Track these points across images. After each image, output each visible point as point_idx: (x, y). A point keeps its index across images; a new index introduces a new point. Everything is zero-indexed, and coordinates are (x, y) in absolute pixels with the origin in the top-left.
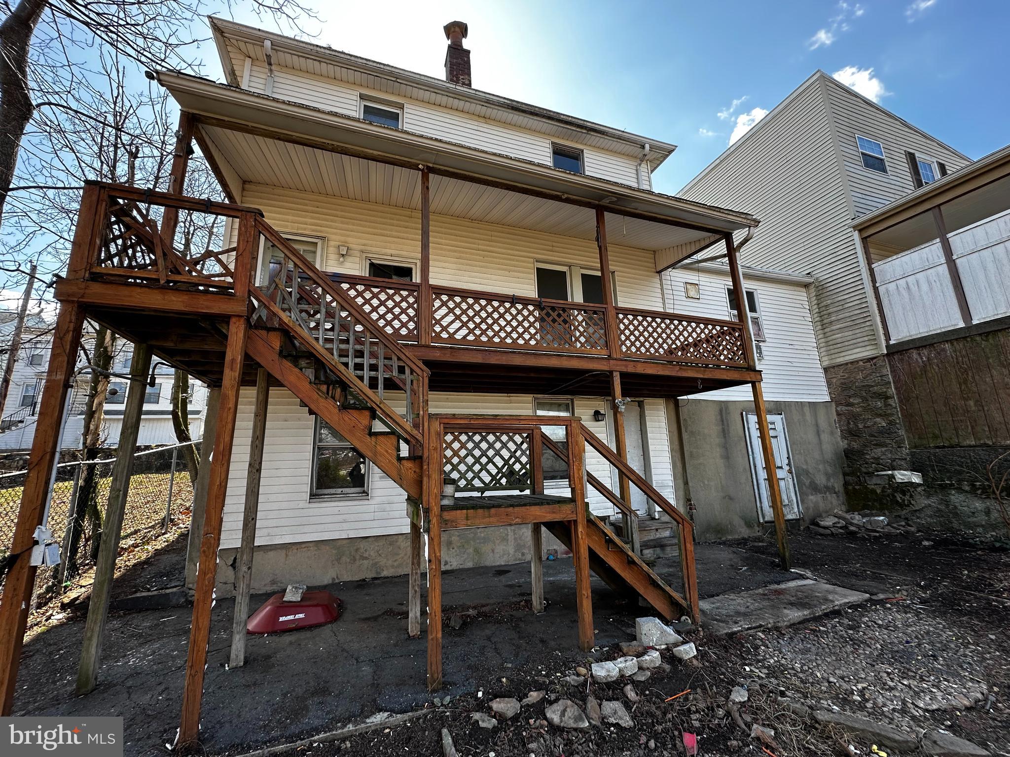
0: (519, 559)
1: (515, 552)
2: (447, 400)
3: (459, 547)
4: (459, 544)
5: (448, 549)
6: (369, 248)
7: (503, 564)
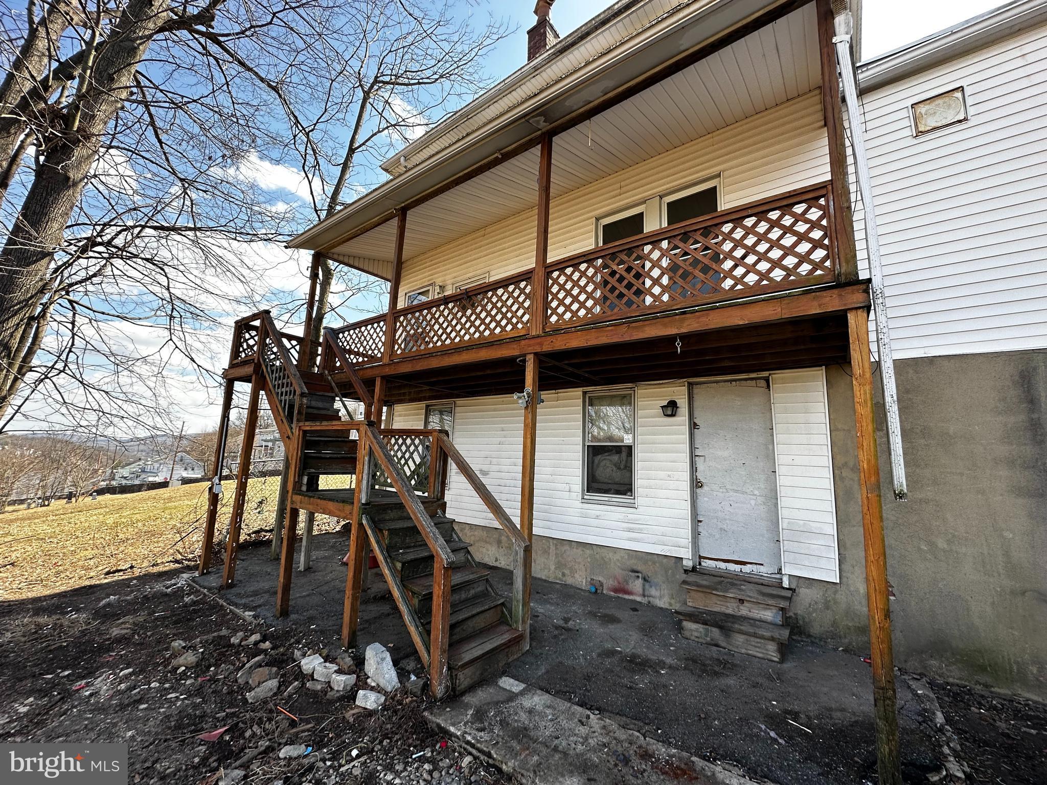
0: (560, 579)
1: (556, 568)
2: (503, 403)
3: (507, 548)
4: (507, 545)
5: (499, 547)
6: (459, 279)
7: (544, 578)
